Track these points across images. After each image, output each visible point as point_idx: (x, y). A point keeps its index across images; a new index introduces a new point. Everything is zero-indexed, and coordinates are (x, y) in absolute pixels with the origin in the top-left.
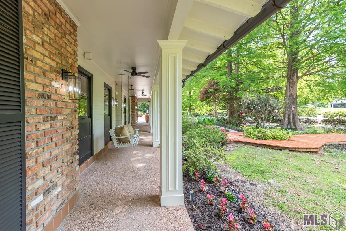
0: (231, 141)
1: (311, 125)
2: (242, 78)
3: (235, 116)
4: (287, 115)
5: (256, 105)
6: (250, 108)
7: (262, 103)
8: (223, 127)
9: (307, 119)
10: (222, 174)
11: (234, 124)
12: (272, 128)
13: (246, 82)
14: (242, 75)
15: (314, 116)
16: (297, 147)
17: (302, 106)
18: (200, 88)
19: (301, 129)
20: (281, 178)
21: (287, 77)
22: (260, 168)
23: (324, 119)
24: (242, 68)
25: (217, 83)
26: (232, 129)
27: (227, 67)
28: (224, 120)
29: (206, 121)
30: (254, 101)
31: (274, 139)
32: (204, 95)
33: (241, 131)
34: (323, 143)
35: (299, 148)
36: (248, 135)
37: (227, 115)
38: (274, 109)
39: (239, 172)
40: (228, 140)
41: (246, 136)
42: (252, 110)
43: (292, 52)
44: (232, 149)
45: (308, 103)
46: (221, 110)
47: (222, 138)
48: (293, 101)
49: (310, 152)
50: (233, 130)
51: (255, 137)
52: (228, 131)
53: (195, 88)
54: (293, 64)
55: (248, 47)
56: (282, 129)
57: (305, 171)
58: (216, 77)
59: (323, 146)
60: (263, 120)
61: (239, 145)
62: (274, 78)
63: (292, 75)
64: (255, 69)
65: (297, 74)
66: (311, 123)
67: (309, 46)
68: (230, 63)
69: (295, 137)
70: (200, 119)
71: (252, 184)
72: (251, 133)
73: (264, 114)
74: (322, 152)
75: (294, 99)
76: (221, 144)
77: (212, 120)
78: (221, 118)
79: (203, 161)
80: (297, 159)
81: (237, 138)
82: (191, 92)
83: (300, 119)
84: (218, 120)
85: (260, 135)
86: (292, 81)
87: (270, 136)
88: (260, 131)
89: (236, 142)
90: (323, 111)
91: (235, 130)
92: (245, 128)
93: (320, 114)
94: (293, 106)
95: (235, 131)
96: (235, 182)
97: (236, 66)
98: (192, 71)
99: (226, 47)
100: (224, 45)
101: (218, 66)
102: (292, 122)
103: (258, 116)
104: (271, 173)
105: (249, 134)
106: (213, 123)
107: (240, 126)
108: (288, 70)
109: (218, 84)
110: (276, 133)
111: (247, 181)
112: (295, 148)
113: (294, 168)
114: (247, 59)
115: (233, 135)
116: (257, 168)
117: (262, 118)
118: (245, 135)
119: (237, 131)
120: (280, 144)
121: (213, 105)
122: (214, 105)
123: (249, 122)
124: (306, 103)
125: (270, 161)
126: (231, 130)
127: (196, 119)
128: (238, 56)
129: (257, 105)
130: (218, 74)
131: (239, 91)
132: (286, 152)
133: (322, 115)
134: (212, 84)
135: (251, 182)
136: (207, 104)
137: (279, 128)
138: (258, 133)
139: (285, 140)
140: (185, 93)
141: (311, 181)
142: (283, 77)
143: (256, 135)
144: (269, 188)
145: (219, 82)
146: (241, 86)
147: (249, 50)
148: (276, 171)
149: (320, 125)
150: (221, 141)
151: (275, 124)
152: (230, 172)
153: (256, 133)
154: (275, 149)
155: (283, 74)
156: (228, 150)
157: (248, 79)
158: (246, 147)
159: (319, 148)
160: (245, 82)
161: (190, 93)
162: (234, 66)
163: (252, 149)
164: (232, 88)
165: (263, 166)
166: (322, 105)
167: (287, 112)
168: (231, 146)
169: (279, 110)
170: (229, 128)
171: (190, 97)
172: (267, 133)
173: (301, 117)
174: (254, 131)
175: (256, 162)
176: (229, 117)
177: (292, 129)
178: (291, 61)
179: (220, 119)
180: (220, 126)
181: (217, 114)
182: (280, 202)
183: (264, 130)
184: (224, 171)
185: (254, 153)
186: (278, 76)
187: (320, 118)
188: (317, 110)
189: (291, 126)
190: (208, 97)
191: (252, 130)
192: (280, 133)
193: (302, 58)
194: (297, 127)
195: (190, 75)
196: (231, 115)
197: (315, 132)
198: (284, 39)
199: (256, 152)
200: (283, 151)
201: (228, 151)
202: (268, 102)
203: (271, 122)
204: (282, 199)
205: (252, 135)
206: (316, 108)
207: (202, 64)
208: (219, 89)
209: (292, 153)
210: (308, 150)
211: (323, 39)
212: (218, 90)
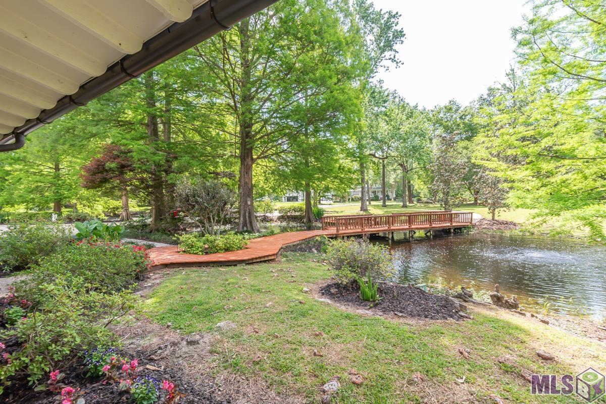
0: (156, 265)
1: (268, 224)
2: (177, 149)
3: (165, 218)
4: (242, 212)
5: (199, 197)
6: (190, 202)
7: (208, 194)
8: (141, 239)
9: (264, 216)
10: (132, 343)
11: (164, 231)
12: (224, 232)
13: (184, 158)
14: (176, 144)
15: (270, 212)
16: (254, 257)
17: (258, 200)
18: (85, 160)
19: (258, 231)
20: (235, 313)
21: (241, 157)
22: (205, 305)
23: (279, 215)
24: (176, 133)
25: (125, 153)
26: (159, 241)
27: (147, 125)
28: (145, 226)
29: (100, 231)
30: (197, 190)
31: (227, 250)
32: (94, 174)
33: (176, 243)
34: (280, 246)
35: (256, 258)
36: (188, 249)
37: (151, 217)
38: (225, 204)
39: (168, 327)
40: (149, 266)
41: (185, 252)
42: (194, 206)
43: (245, 121)
44: (158, 281)
45: (264, 195)
46: (139, 206)
47: (137, 264)
48: (248, 193)
49: (268, 260)
50: (163, 242)
51: (199, 251)
52: (153, 247)
53: (69, 158)
54: (247, 140)
55: (184, 98)
56: (236, 234)
57: (263, 291)
58: (124, 141)
59: (280, 250)
60: (211, 222)
61: (170, 271)
62: (224, 157)
63: (246, 155)
64: (197, 138)
65: (252, 155)
66: (268, 221)
67: (263, 120)
68: (153, 118)
69: (251, 242)
70: (83, 228)
71: (190, 343)
72: (192, 245)
73: (212, 212)
74: (279, 258)
75: (250, 189)
76: (134, 275)
77: (117, 228)
78: (139, 221)
79: (75, 335)
80: (255, 274)
81: (169, 257)
82: (60, 167)
83: (256, 217)
84: (132, 227)
85: (206, 246)
86: (246, 164)
87: (221, 246)
88: (208, 240)
89: (166, 266)
90: (278, 205)
91: (166, 243)
92: (184, 237)
93: (276, 210)
94: (248, 199)
95: (167, 245)
96: (160, 351)
97: (164, 126)
98: (44, 111)
99: (129, 71)
100: (122, 65)
101: (128, 119)
102: (248, 221)
103: (203, 216)
104: (221, 309)
105: (190, 248)
106: (119, 234)
107: (176, 235)
108: (242, 148)
109: (129, 154)
110: (229, 241)
111: (182, 340)
112: (252, 259)
113: (251, 290)
114: (184, 119)
115: (161, 253)
116: (202, 307)
117: (209, 218)
118: (183, 249)
119: (170, 244)
120: (235, 256)
121: (120, 197)
122: (124, 198)
123: (191, 225)
124: (262, 196)
125: (221, 288)
126: (158, 245)
127: (73, 230)
128: (168, 111)
129: (202, 198)
130: (128, 136)
131: (172, 172)
132: (242, 267)
133: (278, 211)
134: (115, 153)
135: (189, 340)
136: (106, 194)
137: (233, 232)
138: (204, 244)
139: (241, 249)
140: (42, 168)
141: (270, 303)
142: (236, 156)
143: (201, 248)
144: (219, 337)
145: (129, 152)
146: (175, 164)
147: (188, 104)
148: (229, 302)
149: (276, 223)
150: (135, 271)
151: (228, 227)
152: (149, 332)
153: (201, 244)
154: (228, 266)
155: (235, 152)
156: (150, 284)
157: (186, 152)
158: (185, 271)
159: (276, 254)
160: (181, 157)
161: (57, 168)
162: (161, 127)
163: (194, 274)
164: (158, 165)
165: (210, 301)
166: (277, 199)
167: (242, 207)
168: (157, 276)
169: (232, 205)
170: (155, 240)
171: (57, 177)
172: (217, 242)
173: (258, 214)
174: (198, 241)
175: (199, 297)
176: (156, 220)
177: (249, 232)
178: (244, 135)
179: (135, 224)
180: (136, 238)
181: (130, 216)
182: (234, 357)
183: (211, 238)
184: (136, 335)
185: (197, 279)
186: (230, 154)
187: (276, 214)
188: (273, 204)
189: (247, 228)
190: (105, 181)
191: (195, 239)
192: (235, 240)
193: (257, 133)
194: (254, 228)
195: (38, 119)
196: (159, 214)
197: (272, 234)
198: (235, 101)
199: (200, 277)
200: (239, 267)
201: (150, 286)
202: (217, 193)
203: (223, 224)
204: (237, 350)
205: (194, 249)
206: (272, 202)
207: (70, 96)
208: (131, 165)
209: (249, 267)
210: (266, 259)
211: (275, 115)
212: (129, 166)
